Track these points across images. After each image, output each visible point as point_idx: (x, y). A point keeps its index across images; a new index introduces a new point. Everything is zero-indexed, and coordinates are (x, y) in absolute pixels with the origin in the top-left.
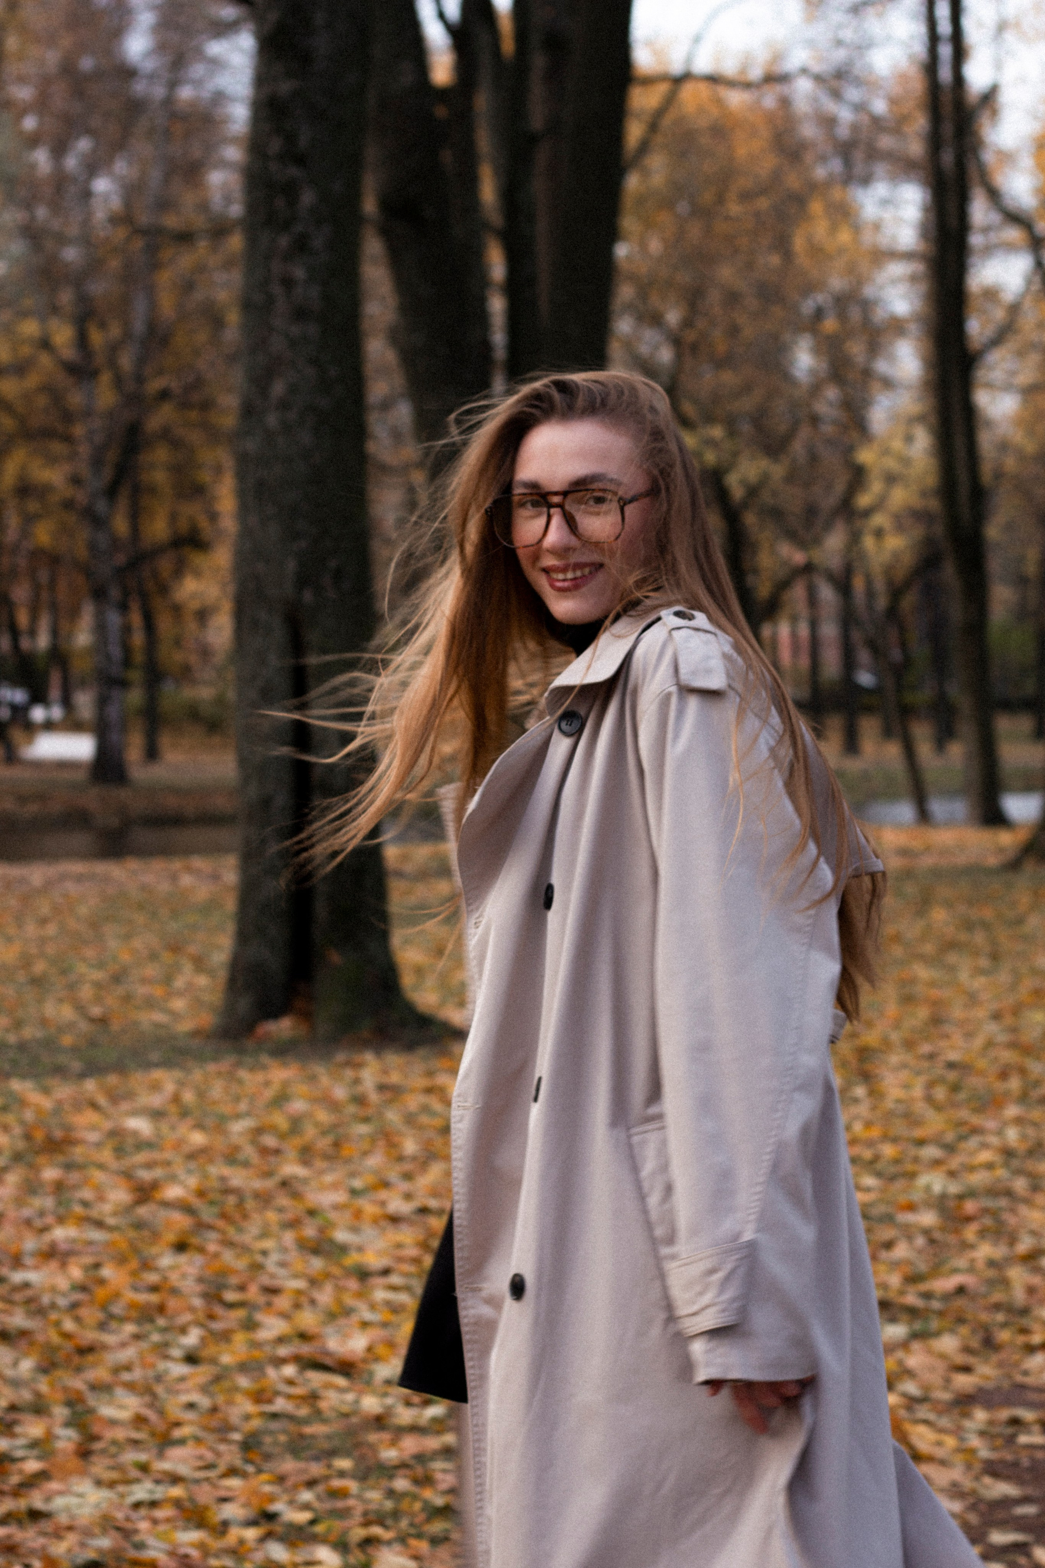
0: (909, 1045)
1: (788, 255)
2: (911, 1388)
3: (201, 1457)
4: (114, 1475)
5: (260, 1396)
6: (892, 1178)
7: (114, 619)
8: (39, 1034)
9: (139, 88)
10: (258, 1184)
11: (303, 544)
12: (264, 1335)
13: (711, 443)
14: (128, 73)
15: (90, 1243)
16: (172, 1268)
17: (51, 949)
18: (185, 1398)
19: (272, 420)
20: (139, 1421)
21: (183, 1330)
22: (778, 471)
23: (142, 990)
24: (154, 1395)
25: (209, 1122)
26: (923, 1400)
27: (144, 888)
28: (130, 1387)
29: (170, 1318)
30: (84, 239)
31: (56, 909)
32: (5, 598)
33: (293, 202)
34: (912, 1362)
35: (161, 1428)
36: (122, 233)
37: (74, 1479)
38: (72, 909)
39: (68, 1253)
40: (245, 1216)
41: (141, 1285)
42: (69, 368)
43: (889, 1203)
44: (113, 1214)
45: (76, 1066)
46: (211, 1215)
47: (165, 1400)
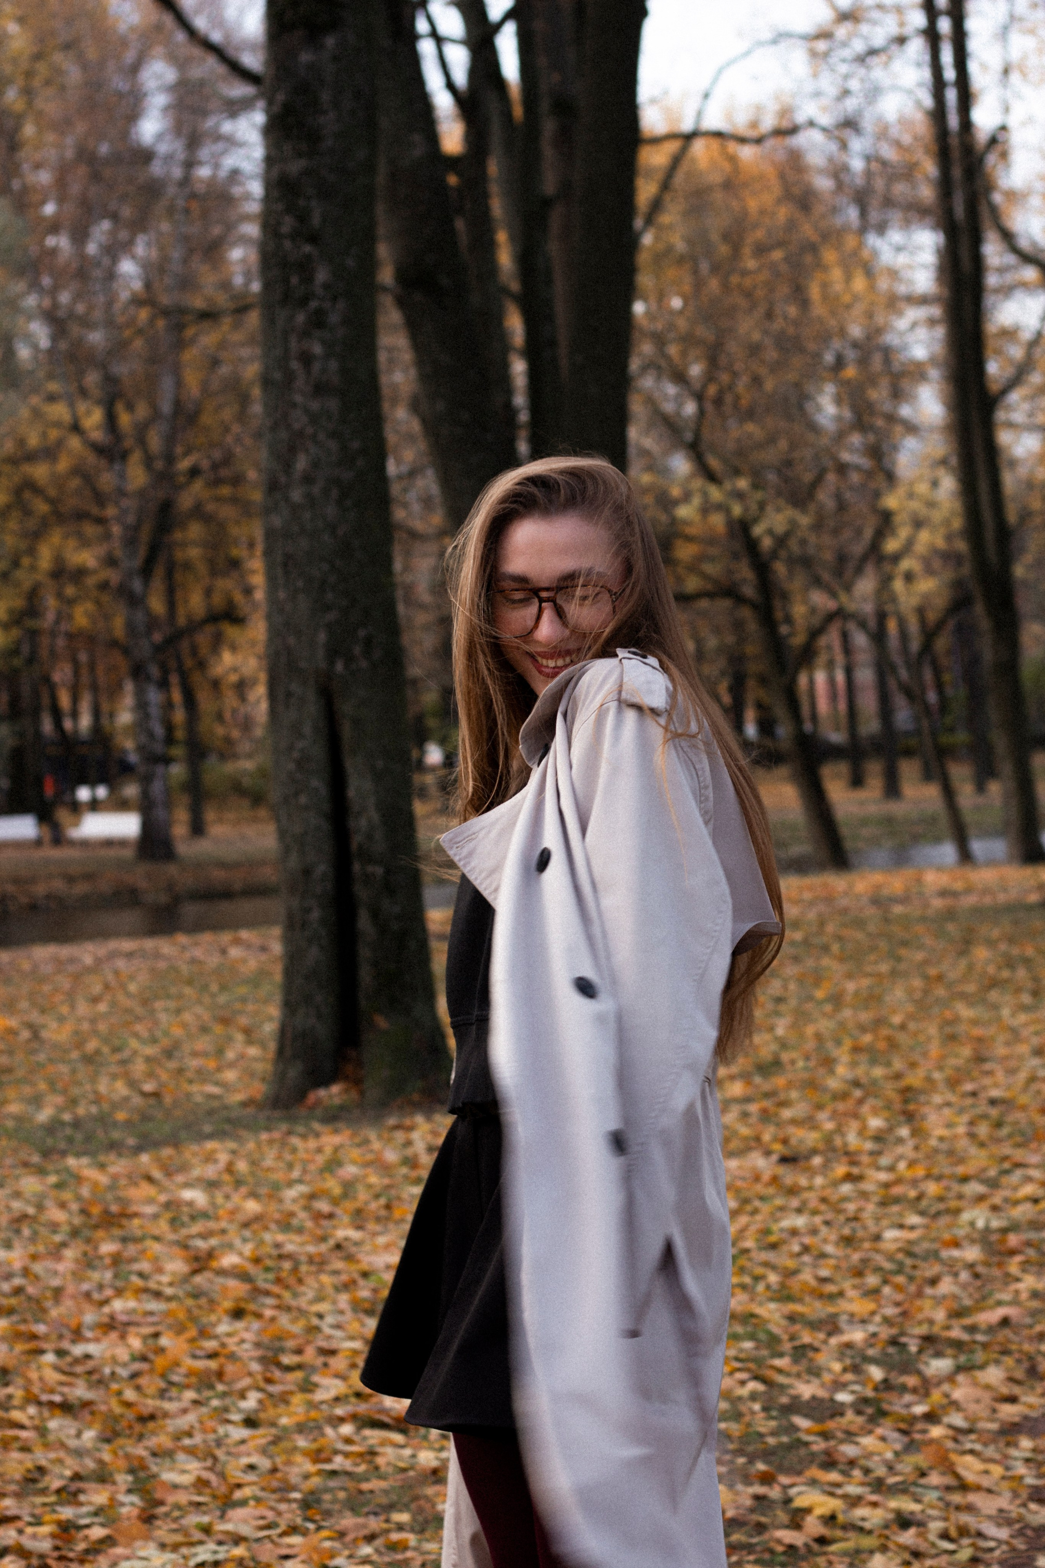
0: (953, 1083)
1: (804, 303)
2: (957, 1420)
3: (263, 1518)
4: (178, 1538)
5: (318, 1456)
6: (938, 1215)
7: (154, 696)
8: (94, 1110)
9: (157, 169)
10: (311, 1249)
11: (332, 616)
12: (320, 1396)
13: (740, 496)
14: (146, 156)
15: (151, 1313)
16: (229, 1335)
17: (102, 1027)
18: (245, 1461)
19: (297, 495)
20: (201, 1484)
21: (243, 1396)
22: (805, 520)
23: (194, 1063)
24: (215, 1459)
25: (264, 1191)
26: (970, 1431)
27: (193, 961)
28: (191, 1451)
29: (227, 1384)
30: (110, 323)
31: (107, 987)
32: (47, 680)
33: (308, 279)
34: (957, 1394)
35: (223, 1489)
36: (144, 314)
37: (138, 1543)
38: (123, 987)
39: (128, 1324)
40: (300, 1281)
41: (199, 1353)
42: (99, 450)
43: (933, 1240)
44: (171, 1284)
45: (131, 1141)
46: (266, 1280)
47: (225, 1464)
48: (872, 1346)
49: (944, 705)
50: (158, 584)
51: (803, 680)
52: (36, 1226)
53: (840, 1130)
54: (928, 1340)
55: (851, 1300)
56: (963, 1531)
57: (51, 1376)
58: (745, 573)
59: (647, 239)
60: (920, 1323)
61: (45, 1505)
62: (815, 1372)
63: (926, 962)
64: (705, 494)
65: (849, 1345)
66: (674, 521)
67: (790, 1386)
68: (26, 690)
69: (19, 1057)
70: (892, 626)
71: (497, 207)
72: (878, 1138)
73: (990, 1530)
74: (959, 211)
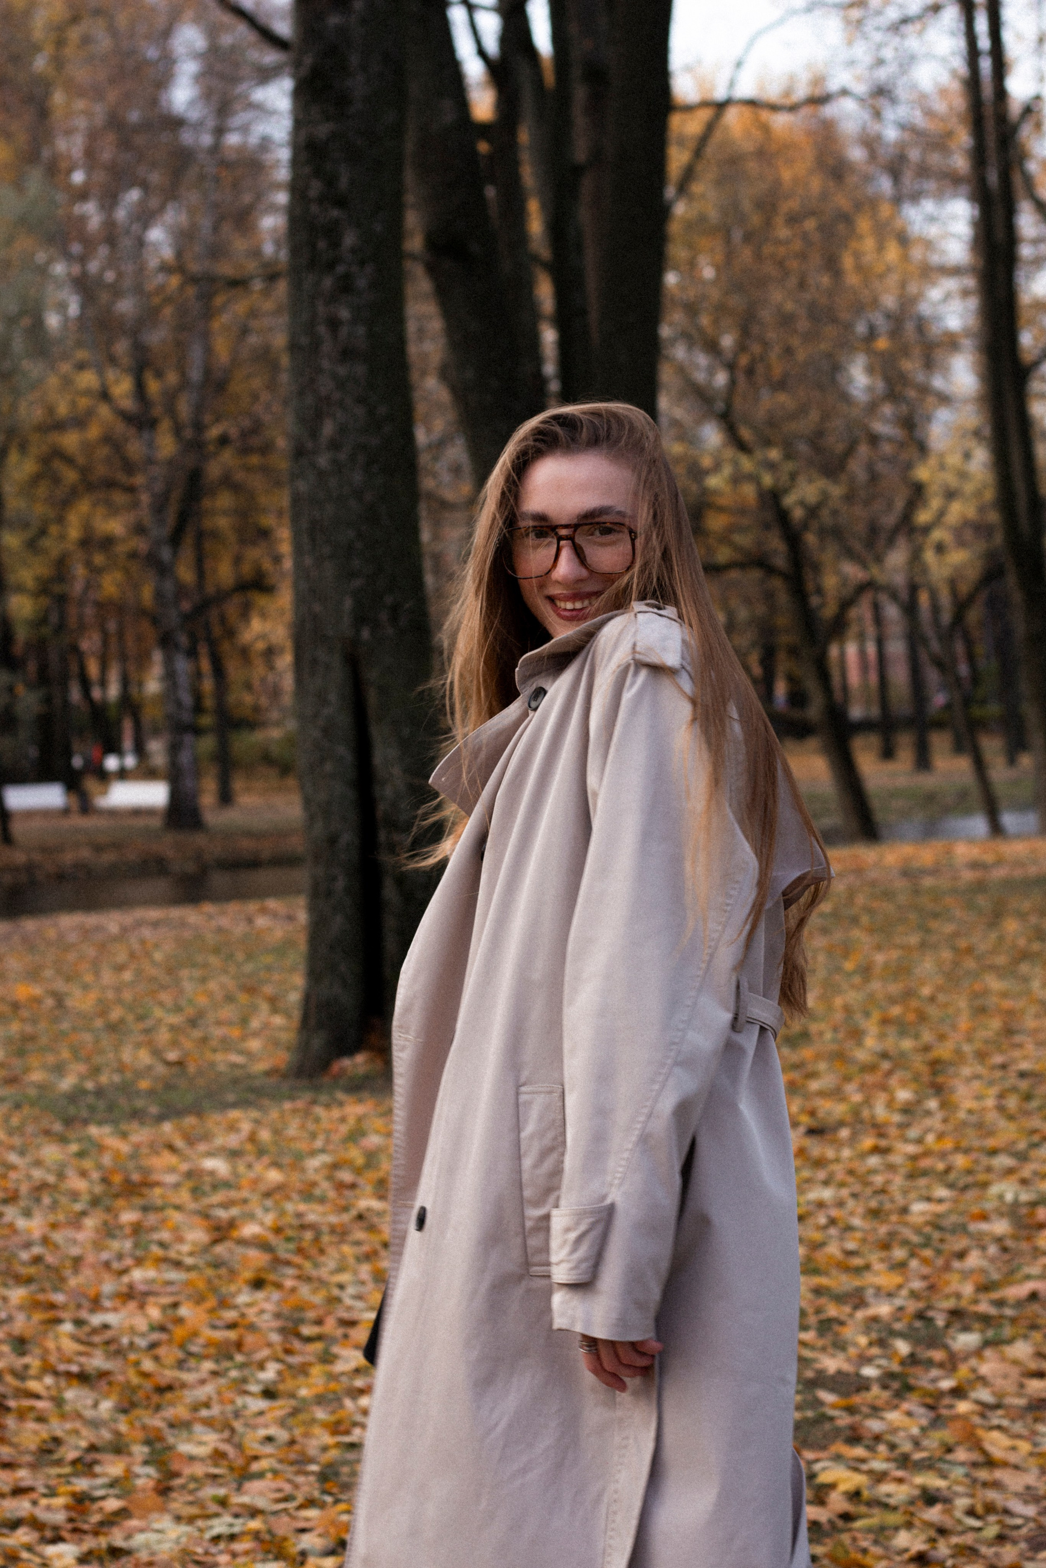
0: (981, 1056)
1: (837, 273)
2: (984, 1395)
3: (279, 1490)
4: (194, 1510)
5: (336, 1428)
6: (965, 1188)
7: (182, 665)
8: (116, 1078)
9: (187, 137)
10: (333, 1219)
11: (357, 583)
12: (340, 1367)
13: (771, 466)
14: (176, 123)
15: (171, 1283)
16: (249, 1305)
17: (127, 996)
18: (262, 1432)
19: (323, 461)
20: (218, 1456)
21: (261, 1366)
22: (837, 491)
23: (218, 1032)
24: (233, 1430)
25: (286, 1160)
26: (997, 1406)
27: (220, 930)
28: (209, 1423)
29: (248, 1354)
30: (138, 289)
31: (132, 955)
32: (75, 649)
33: (335, 244)
34: (985, 1369)
35: (240, 1462)
36: (174, 281)
37: (154, 1516)
38: (148, 955)
39: (147, 1294)
40: (322, 1251)
41: (219, 1323)
42: (127, 417)
43: (961, 1214)
44: (191, 1254)
45: (154, 1110)
46: (288, 1251)
47: (242, 1435)
48: (898, 1320)
49: (976, 678)
50: (187, 553)
51: (834, 651)
52: (57, 1195)
53: (868, 1102)
54: (956, 1314)
55: (877, 1274)
56: (990, 1508)
57: (70, 1346)
58: (776, 544)
59: (680, 209)
60: (948, 1297)
61: (60, 1476)
62: (840, 1346)
63: (956, 935)
64: (736, 464)
65: (875, 1319)
66: (705, 491)
67: (814, 1360)
68: (53, 657)
69: (43, 1025)
70: (924, 599)
71: (528, 175)
72: (907, 1110)
73: (1017, 1507)
74: (993, 178)
